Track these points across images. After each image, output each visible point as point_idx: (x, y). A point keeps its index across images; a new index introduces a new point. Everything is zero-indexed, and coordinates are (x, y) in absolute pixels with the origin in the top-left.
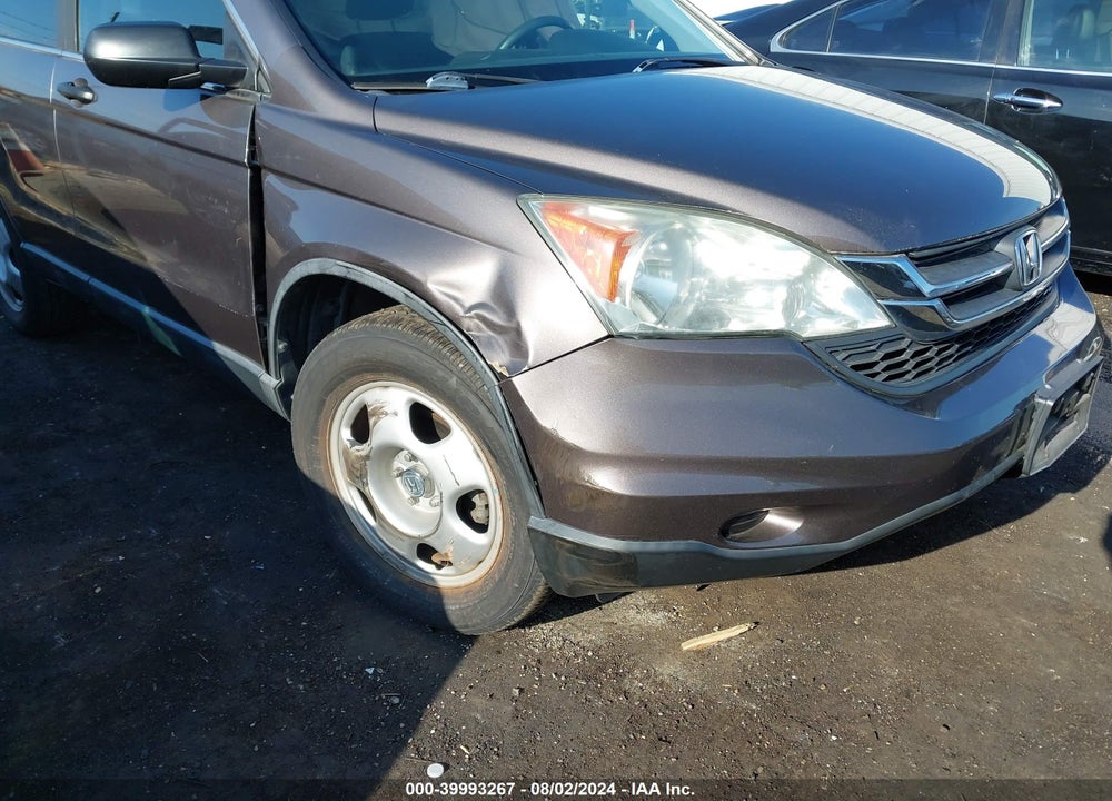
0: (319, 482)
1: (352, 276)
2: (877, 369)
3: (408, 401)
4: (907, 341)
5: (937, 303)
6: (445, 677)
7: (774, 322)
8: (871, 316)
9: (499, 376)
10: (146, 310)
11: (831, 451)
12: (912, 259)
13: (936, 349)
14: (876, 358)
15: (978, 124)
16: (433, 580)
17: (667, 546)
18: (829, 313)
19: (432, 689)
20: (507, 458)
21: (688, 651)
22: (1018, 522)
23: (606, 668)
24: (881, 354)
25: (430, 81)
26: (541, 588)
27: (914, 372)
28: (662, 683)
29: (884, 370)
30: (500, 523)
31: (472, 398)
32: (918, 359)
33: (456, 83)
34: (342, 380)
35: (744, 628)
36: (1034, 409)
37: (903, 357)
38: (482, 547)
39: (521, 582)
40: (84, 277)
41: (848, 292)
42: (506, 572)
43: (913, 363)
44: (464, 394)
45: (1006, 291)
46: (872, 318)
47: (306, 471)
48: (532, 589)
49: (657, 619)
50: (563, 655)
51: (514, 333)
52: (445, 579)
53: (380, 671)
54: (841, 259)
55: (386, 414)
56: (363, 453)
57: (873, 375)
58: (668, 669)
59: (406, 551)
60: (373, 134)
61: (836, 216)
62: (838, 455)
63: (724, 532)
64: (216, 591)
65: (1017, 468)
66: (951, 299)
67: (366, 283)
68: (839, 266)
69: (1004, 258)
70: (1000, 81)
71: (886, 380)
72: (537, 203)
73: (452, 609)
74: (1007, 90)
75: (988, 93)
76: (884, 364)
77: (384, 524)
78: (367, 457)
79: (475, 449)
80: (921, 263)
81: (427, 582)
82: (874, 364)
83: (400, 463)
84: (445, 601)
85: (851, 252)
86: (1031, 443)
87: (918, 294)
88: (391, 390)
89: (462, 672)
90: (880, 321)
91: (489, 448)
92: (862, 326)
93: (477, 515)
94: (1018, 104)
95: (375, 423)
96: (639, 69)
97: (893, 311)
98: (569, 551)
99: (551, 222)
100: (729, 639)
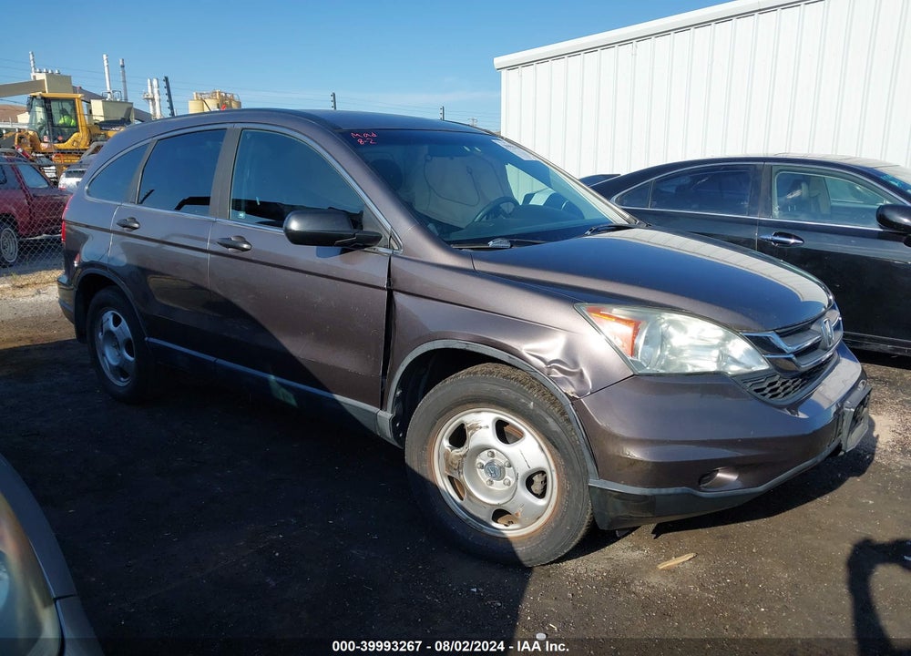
0: (425, 475)
1: (470, 349)
2: (765, 392)
3: (494, 420)
4: (778, 376)
5: (792, 356)
6: (523, 591)
7: (711, 366)
8: (760, 363)
9: (572, 399)
10: (272, 377)
11: (752, 435)
12: (777, 333)
13: (791, 381)
14: (764, 386)
15: (754, 252)
16: (503, 534)
17: (671, 490)
18: (736, 362)
19: (518, 597)
20: (566, 448)
21: (662, 570)
22: (831, 494)
23: (616, 581)
24: (767, 383)
25: (491, 243)
26: (584, 529)
27: (783, 394)
28: (653, 587)
29: (770, 392)
30: (555, 491)
31: (543, 413)
32: (785, 386)
33: (505, 243)
34: (451, 409)
35: (691, 556)
36: (844, 414)
37: (776, 385)
38: (543, 507)
39: (572, 525)
40: (212, 359)
41: (747, 352)
42: (561, 520)
43: (782, 388)
44: (538, 412)
45: (819, 350)
46: (761, 365)
47: (416, 469)
48: (578, 530)
49: (637, 555)
50: (588, 576)
51: (578, 375)
52: (511, 531)
53: (481, 590)
54: (743, 334)
55: (481, 428)
56: (462, 453)
57: (764, 395)
58: (654, 580)
59: (485, 515)
60: (473, 273)
61: (738, 312)
62: (756, 436)
63: (700, 482)
64: (354, 552)
65: (839, 448)
66: (799, 354)
67: (483, 352)
68: (742, 337)
69: (816, 333)
70: (763, 228)
71: (771, 397)
72: (585, 307)
73: (520, 550)
74: (769, 233)
75: (756, 235)
76: (769, 389)
77: (473, 499)
78: (465, 455)
79: (540, 446)
80: (782, 335)
81: (498, 535)
82: (764, 389)
83: (483, 459)
84: (514, 545)
85: (748, 330)
86: (845, 432)
87: (781, 351)
88: (483, 414)
89: (531, 588)
90: (764, 366)
91: (553, 443)
92: (754, 369)
93: (537, 487)
94: (776, 242)
95: (472, 434)
96: (588, 232)
97: (770, 361)
98: (615, 497)
99: (594, 317)
100: (683, 563)
